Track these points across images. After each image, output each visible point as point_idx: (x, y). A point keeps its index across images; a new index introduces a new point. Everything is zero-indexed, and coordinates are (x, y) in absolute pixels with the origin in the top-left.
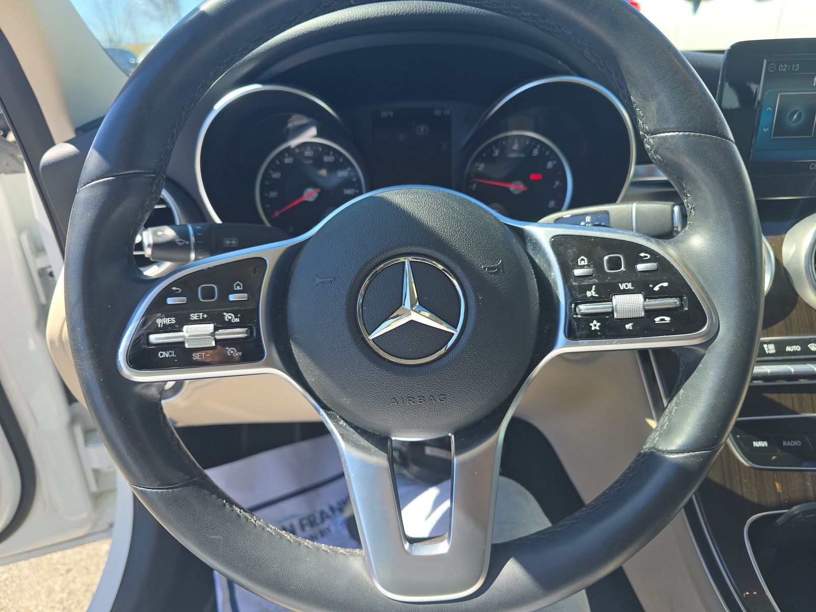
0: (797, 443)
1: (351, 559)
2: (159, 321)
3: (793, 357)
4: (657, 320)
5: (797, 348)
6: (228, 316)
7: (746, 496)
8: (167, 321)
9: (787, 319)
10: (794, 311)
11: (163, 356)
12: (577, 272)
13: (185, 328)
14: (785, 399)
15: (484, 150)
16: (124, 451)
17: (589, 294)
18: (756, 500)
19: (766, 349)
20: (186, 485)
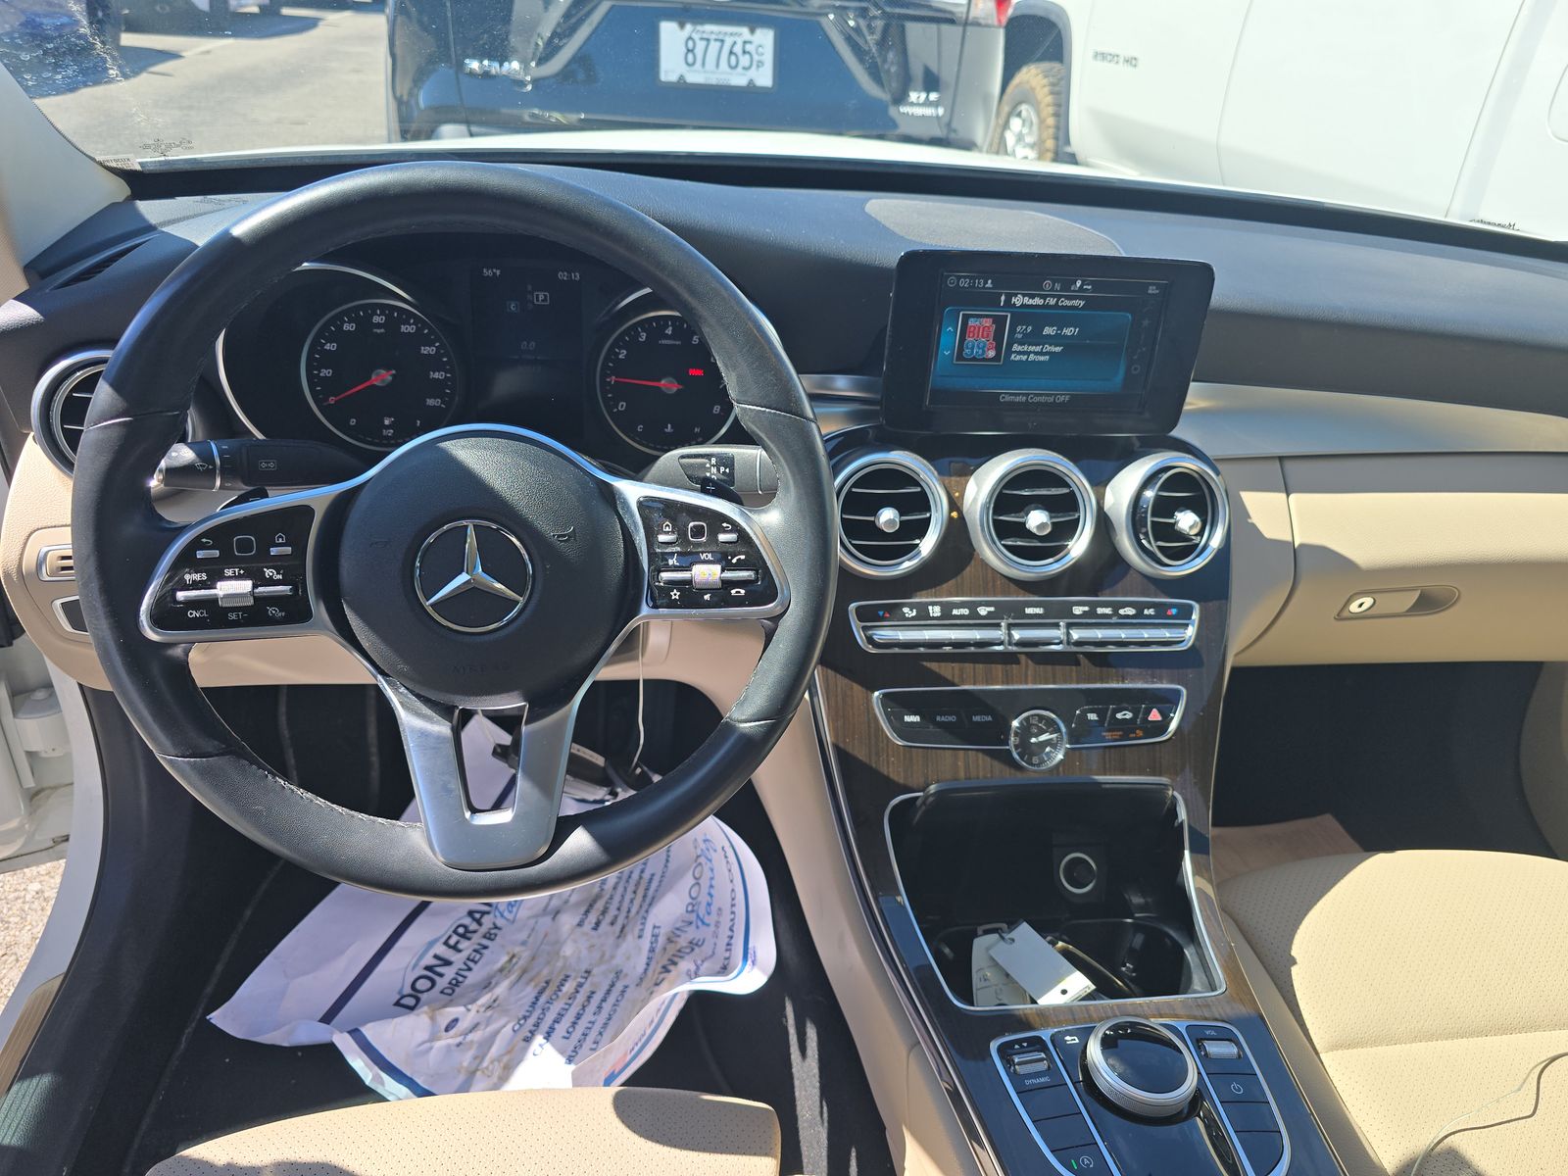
0: (952, 719)
1: (410, 831)
2: (187, 577)
3: (958, 622)
4: (733, 592)
5: (966, 612)
6: (268, 572)
7: (892, 776)
8: (197, 577)
9: (959, 578)
10: (968, 569)
11: (194, 615)
12: (662, 538)
13: (219, 584)
14: (945, 669)
15: (626, 332)
16: (149, 719)
17: (671, 562)
18: (901, 781)
19: (931, 611)
20: (222, 754)
